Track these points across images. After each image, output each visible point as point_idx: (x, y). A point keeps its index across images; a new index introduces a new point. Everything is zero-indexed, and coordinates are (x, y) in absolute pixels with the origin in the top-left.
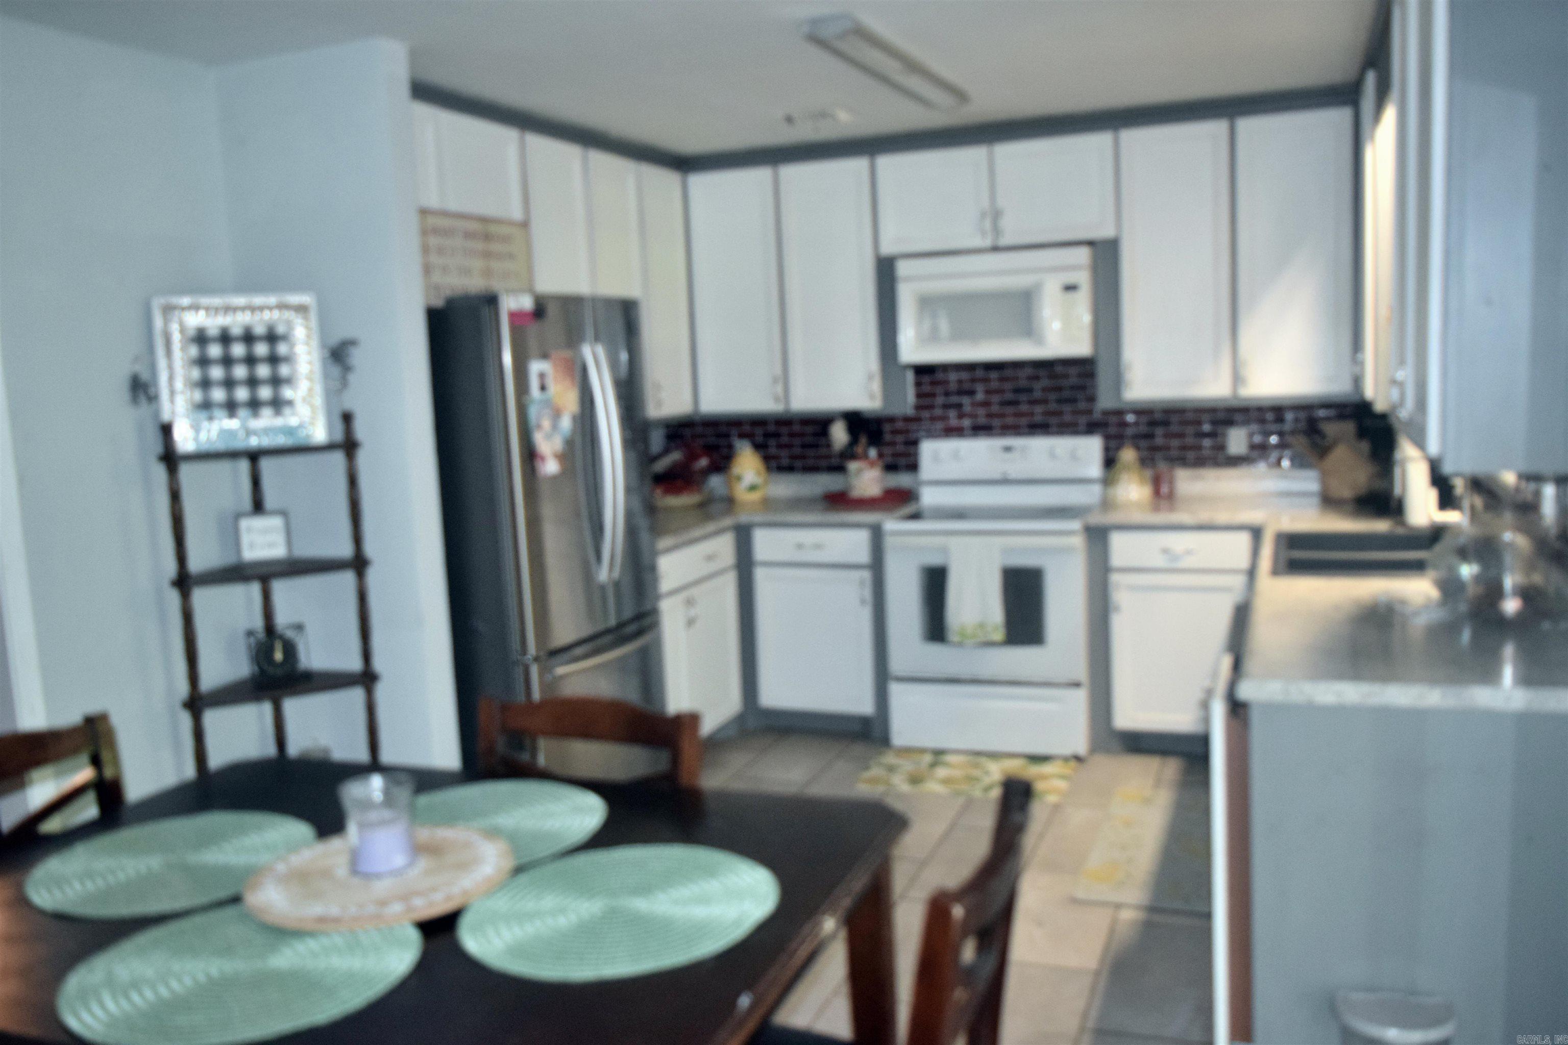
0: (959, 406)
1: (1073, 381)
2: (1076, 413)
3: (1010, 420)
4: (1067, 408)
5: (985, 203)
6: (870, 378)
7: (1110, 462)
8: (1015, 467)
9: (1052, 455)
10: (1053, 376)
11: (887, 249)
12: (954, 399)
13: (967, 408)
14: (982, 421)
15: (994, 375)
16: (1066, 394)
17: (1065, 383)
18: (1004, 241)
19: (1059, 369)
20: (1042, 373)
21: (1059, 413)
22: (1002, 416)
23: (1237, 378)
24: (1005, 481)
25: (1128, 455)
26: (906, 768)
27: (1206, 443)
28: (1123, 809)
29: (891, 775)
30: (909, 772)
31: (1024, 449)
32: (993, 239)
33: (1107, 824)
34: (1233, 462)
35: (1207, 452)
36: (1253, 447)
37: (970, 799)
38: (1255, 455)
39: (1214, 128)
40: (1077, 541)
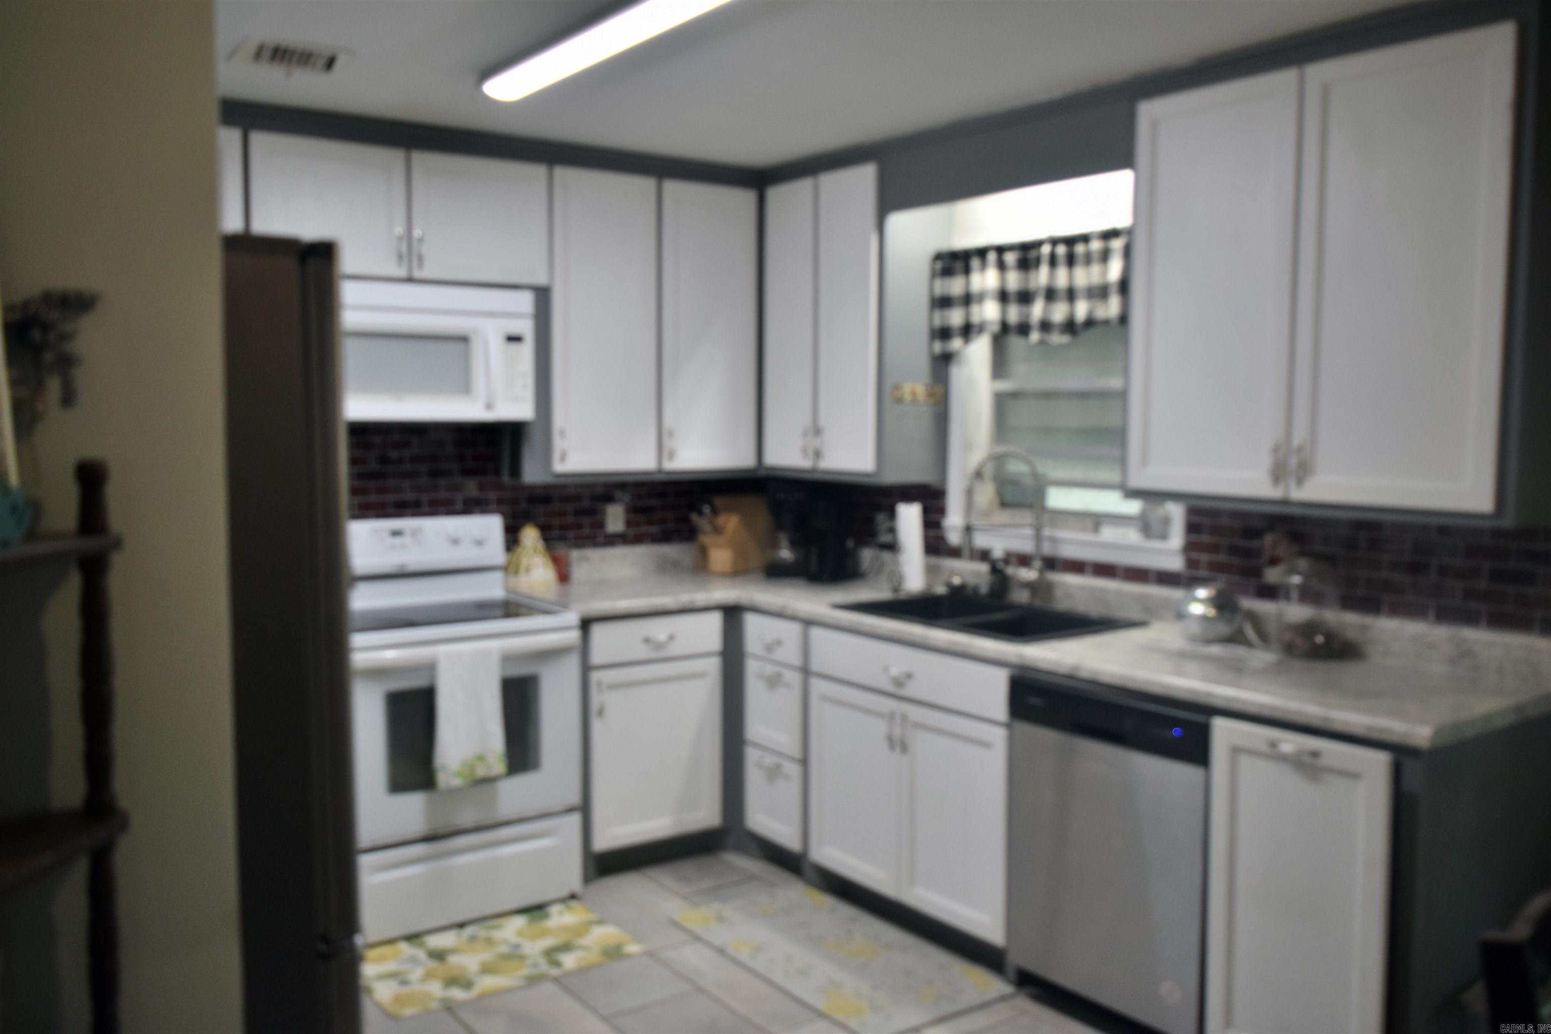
2: (450, 488)
4: (441, 483)
5: (401, 223)
8: (411, 556)
9: (454, 537)
16: (440, 465)
18: (418, 274)
21: (431, 489)
23: (663, 449)
24: (402, 575)
25: (529, 535)
26: (416, 974)
27: (586, 520)
28: (720, 935)
29: (416, 987)
30: (429, 976)
31: (415, 532)
32: (410, 268)
33: (744, 955)
34: (613, 540)
35: (586, 531)
36: (629, 524)
37: (556, 980)
38: (632, 532)
39: (644, 185)
40: (574, 636)
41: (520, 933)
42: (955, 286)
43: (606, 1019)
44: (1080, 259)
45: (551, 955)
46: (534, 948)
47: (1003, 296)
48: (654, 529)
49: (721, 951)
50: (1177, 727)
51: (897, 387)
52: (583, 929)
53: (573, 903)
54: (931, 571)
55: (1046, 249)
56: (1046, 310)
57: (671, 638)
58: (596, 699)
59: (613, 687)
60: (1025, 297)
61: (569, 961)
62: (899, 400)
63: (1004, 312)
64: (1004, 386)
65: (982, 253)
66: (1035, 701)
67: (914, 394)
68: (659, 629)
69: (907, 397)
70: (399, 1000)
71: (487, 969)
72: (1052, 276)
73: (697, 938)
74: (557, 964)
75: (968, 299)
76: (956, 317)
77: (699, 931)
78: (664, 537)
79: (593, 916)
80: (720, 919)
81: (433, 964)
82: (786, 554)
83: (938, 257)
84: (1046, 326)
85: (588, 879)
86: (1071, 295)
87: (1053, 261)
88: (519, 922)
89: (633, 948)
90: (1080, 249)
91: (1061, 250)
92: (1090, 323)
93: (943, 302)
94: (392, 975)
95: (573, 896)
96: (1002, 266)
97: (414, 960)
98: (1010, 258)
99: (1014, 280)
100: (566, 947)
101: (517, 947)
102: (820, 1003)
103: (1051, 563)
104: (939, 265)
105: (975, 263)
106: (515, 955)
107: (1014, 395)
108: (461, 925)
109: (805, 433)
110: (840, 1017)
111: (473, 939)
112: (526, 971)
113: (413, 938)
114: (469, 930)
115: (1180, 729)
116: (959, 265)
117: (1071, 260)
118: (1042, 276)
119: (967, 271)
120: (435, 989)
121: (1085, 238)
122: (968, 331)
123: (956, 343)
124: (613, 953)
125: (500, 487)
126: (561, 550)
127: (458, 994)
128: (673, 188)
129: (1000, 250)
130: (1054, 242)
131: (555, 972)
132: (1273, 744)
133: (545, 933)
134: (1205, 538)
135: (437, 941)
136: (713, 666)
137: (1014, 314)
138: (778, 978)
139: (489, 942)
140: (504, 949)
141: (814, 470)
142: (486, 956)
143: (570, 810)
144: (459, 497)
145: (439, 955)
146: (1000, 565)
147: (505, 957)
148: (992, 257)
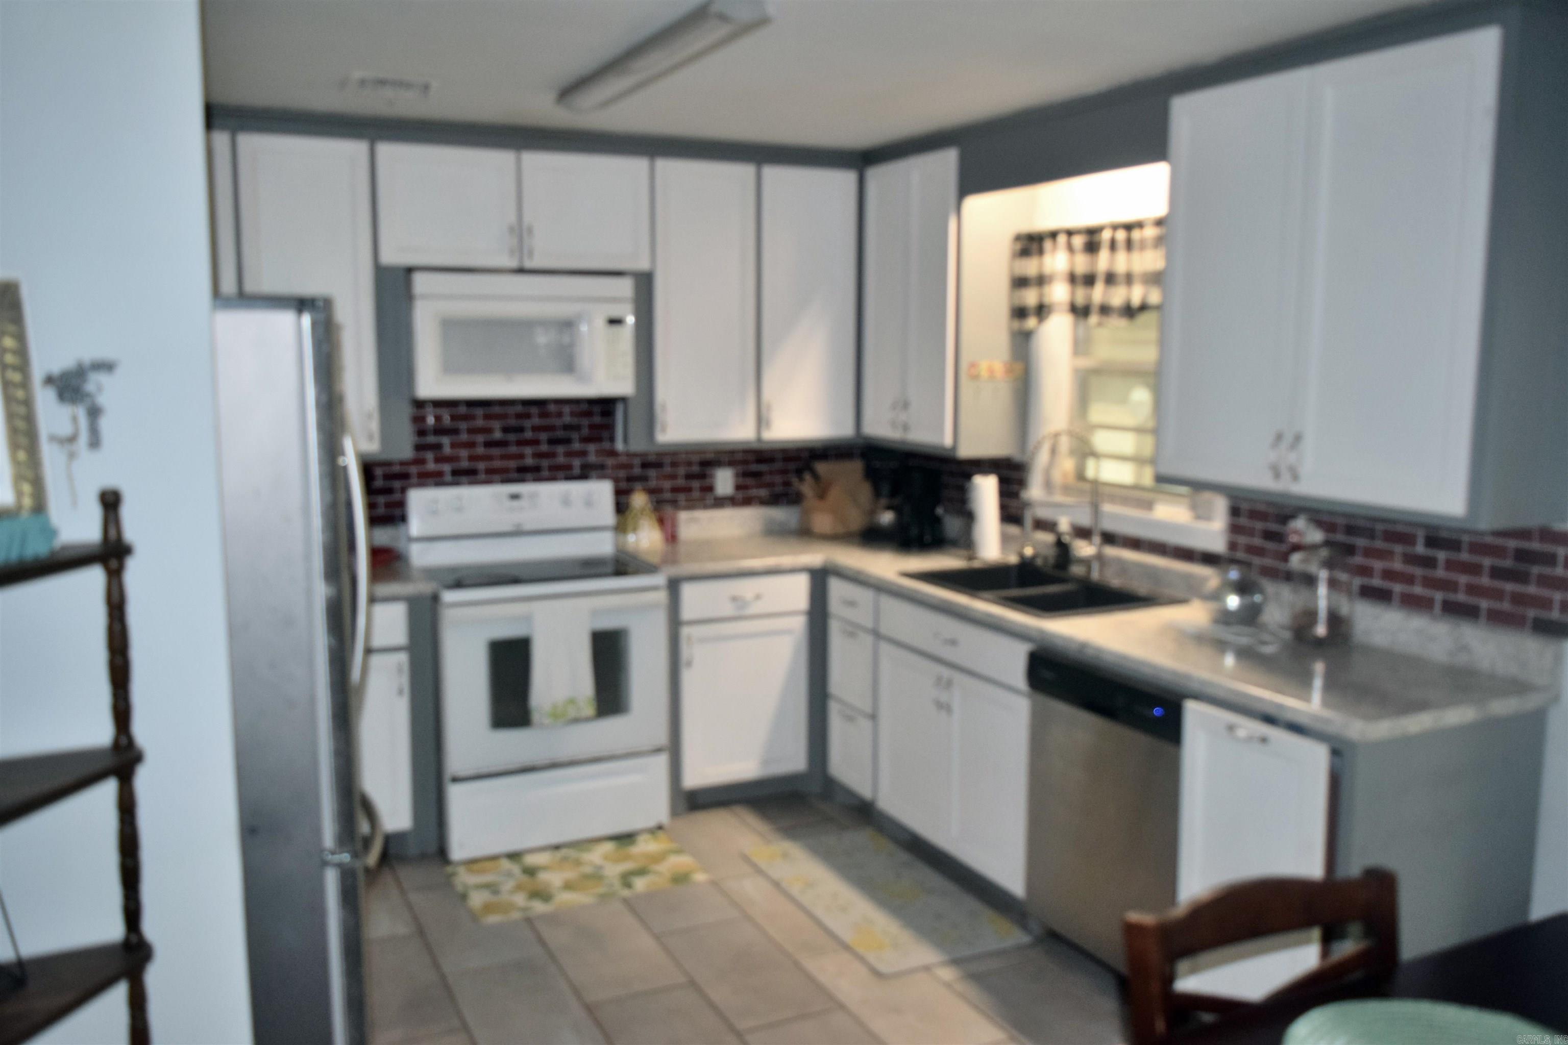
0: (438, 447)
1: (567, 419)
2: (569, 454)
3: (497, 464)
4: (560, 449)
5: (512, 218)
6: (370, 416)
7: (621, 508)
8: (528, 517)
9: (566, 501)
10: (544, 415)
11: (389, 257)
12: (431, 439)
13: (447, 450)
14: (465, 464)
15: (479, 412)
16: (560, 434)
17: (557, 422)
18: (528, 264)
19: (552, 408)
20: (534, 410)
21: (551, 455)
22: (489, 458)
23: (761, 420)
24: (518, 533)
25: (639, 500)
26: (509, 885)
27: (696, 484)
28: (781, 870)
29: (504, 897)
30: (519, 888)
31: (533, 496)
32: (521, 259)
33: (795, 890)
34: (720, 503)
35: (696, 494)
36: (738, 487)
37: (626, 901)
38: (740, 495)
39: (743, 172)
40: (662, 597)
41: (606, 858)
42: (1030, 267)
43: (657, 937)
44: (1136, 245)
45: (626, 879)
46: (613, 871)
47: (1072, 279)
48: (763, 493)
49: (777, 884)
50: (1158, 707)
51: (973, 365)
52: (659, 858)
53: (660, 834)
54: (1005, 539)
55: (1106, 235)
56: (1105, 293)
57: (758, 597)
58: (685, 651)
59: (703, 640)
60: (1089, 280)
61: (640, 884)
62: (975, 377)
63: (1073, 294)
64: (1085, 363)
65: (1054, 235)
66: (1048, 675)
67: (991, 371)
68: (746, 588)
69: (984, 373)
70: (488, 908)
71: (568, 886)
72: (1112, 261)
73: (759, 871)
74: (628, 885)
75: (1041, 280)
76: (1030, 297)
77: (763, 865)
78: (774, 500)
79: (673, 846)
80: (785, 856)
81: (525, 878)
82: (887, 518)
83: (1018, 238)
84: (1105, 310)
85: (675, 812)
86: (1129, 279)
87: (1113, 245)
88: (609, 847)
89: (700, 877)
90: (1136, 234)
91: (1121, 235)
92: (1144, 307)
93: (1020, 282)
94: (487, 886)
95: (660, 827)
96: (1070, 248)
97: (509, 874)
98: (1078, 241)
99: (1082, 263)
100: (641, 872)
101: (600, 868)
102: (847, 936)
103: (1109, 538)
104: (1018, 246)
105: (1048, 244)
106: (596, 876)
107: (1097, 372)
108: (557, 847)
109: (894, 407)
110: (861, 950)
111: (565, 859)
112: (601, 890)
113: (514, 856)
114: (564, 852)
115: (1162, 710)
116: (1035, 246)
117: (1129, 245)
118: (1103, 262)
119: (1041, 252)
120: (520, 899)
121: (1140, 225)
122: (1042, 311)
123: (1031, 322)
124: (681, 878)
125: (613, 453)
126: (668, 510)
127: (539, 907)
128: (773, 174)
129: (1070, 233)
130: (1115, 227)
131: (626, 893)
132: (1231, 728)
133: (627, 858)
134: (1243, 521)
135: (531, 860)
136: (799, 624)
137: (1081, 296)
138: (819, 912)
139: (578, 863)
140: (588, 870)
141: (903, 442)
142: (570, 874)
143: (658, 750)
144: (577, 463)
145: (531, 872)
146: (1066, 539)
147: (586, 877)
148: (1062, 239)
